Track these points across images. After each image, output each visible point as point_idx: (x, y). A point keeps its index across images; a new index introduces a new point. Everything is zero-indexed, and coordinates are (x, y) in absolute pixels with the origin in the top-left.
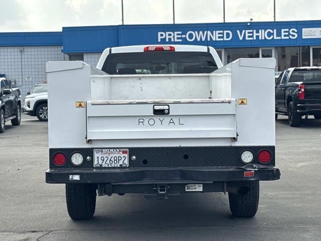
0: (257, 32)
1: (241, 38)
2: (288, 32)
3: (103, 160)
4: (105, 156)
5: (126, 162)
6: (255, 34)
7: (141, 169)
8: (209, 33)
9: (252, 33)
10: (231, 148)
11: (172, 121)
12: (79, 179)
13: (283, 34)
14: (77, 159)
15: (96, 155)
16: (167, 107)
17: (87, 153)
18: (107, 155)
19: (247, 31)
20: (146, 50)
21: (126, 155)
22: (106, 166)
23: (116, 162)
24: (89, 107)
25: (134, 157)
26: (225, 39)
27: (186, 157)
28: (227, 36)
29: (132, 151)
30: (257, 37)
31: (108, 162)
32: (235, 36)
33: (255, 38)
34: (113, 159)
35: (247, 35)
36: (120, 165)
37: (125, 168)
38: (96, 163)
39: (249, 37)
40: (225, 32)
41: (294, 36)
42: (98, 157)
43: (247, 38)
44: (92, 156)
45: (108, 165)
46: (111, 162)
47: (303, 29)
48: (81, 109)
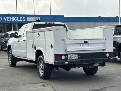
1: (5, 20)
2: (22, 18)
3: (71, 57)
5: (77, 58)
6: (10, 19)
7: (81, 60)
9: (9, 18)
10: (103, 52)
13: (20, 19)
14: (63, 57)
15: (69, 56)
16: (88, 41)
17: (66, 55)
19: (7, 17)
20: (46, 23)
21: (77, 56)
24: (67, 41)
25: (79, 56)
27: (93, 56)
29: (79, 54)
32: (3, 19)
33: (10, 20)
34: (73, 57)
36: (75, 59)
37: (77, 59)
38: (69, 58)
39: (8, 19)
41: (24, 20)
43: (7, 20)
44: (68, 56)
45: (72, 59)
47: (27, 18)
48: (63, 41)
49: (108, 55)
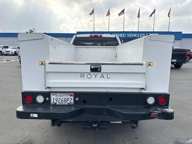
0: (133, 34)
1: (128, 36)
3: (57, 100)
4: (58, 98)
5: (72, 101)
8: (119, 34)
11: (102, 76)
12: (37, 117)
13: (141, 35)
14: (40, 99)
16: (100, 67)
17: (47, 95)
18: (60, 97)
20: (91, 36)
21: (72, 97)
22: (59, 104)
23: (65, 101)
24: (48, 66)
25: (77, 99)
26: (124, 36)
27: (111, 99)
28: (124, 35)
29: (76, 94)
30: (133, 36)
31: (60, 101)
32: (127, 35)
34: (63, 100)
35: (130, 35)
36: (68, 103)
37: (72, 105)
38: (52, 102)
40: (124, 34)
42: (53, 98)
44: (50, 98)
45: (60, 103)
46: (62, 102)
48: (42, 66)
49: (151, 101)
